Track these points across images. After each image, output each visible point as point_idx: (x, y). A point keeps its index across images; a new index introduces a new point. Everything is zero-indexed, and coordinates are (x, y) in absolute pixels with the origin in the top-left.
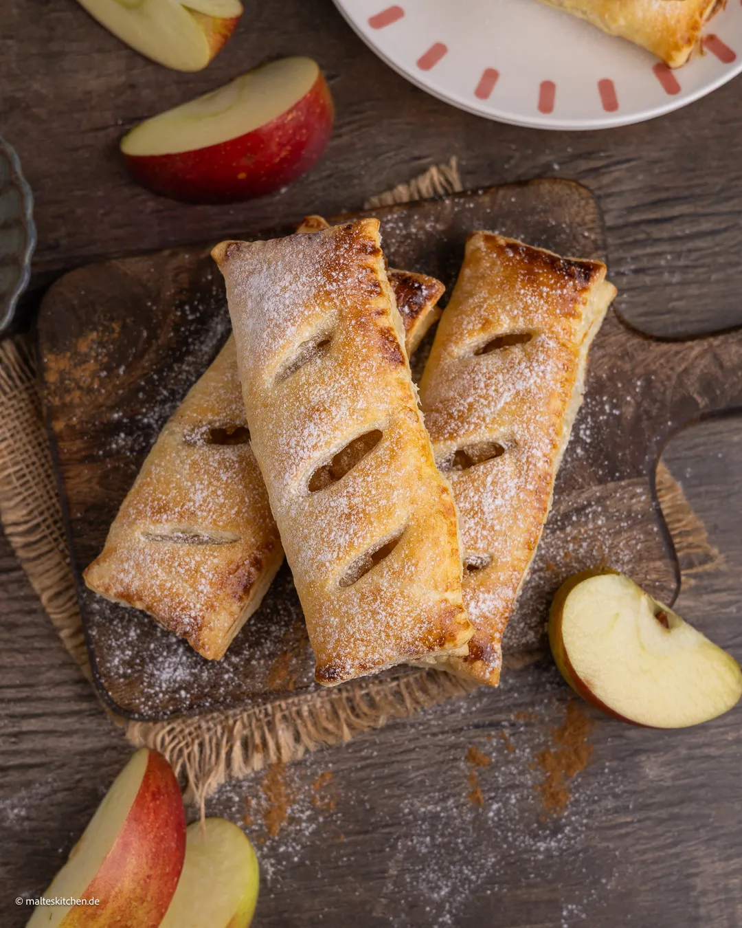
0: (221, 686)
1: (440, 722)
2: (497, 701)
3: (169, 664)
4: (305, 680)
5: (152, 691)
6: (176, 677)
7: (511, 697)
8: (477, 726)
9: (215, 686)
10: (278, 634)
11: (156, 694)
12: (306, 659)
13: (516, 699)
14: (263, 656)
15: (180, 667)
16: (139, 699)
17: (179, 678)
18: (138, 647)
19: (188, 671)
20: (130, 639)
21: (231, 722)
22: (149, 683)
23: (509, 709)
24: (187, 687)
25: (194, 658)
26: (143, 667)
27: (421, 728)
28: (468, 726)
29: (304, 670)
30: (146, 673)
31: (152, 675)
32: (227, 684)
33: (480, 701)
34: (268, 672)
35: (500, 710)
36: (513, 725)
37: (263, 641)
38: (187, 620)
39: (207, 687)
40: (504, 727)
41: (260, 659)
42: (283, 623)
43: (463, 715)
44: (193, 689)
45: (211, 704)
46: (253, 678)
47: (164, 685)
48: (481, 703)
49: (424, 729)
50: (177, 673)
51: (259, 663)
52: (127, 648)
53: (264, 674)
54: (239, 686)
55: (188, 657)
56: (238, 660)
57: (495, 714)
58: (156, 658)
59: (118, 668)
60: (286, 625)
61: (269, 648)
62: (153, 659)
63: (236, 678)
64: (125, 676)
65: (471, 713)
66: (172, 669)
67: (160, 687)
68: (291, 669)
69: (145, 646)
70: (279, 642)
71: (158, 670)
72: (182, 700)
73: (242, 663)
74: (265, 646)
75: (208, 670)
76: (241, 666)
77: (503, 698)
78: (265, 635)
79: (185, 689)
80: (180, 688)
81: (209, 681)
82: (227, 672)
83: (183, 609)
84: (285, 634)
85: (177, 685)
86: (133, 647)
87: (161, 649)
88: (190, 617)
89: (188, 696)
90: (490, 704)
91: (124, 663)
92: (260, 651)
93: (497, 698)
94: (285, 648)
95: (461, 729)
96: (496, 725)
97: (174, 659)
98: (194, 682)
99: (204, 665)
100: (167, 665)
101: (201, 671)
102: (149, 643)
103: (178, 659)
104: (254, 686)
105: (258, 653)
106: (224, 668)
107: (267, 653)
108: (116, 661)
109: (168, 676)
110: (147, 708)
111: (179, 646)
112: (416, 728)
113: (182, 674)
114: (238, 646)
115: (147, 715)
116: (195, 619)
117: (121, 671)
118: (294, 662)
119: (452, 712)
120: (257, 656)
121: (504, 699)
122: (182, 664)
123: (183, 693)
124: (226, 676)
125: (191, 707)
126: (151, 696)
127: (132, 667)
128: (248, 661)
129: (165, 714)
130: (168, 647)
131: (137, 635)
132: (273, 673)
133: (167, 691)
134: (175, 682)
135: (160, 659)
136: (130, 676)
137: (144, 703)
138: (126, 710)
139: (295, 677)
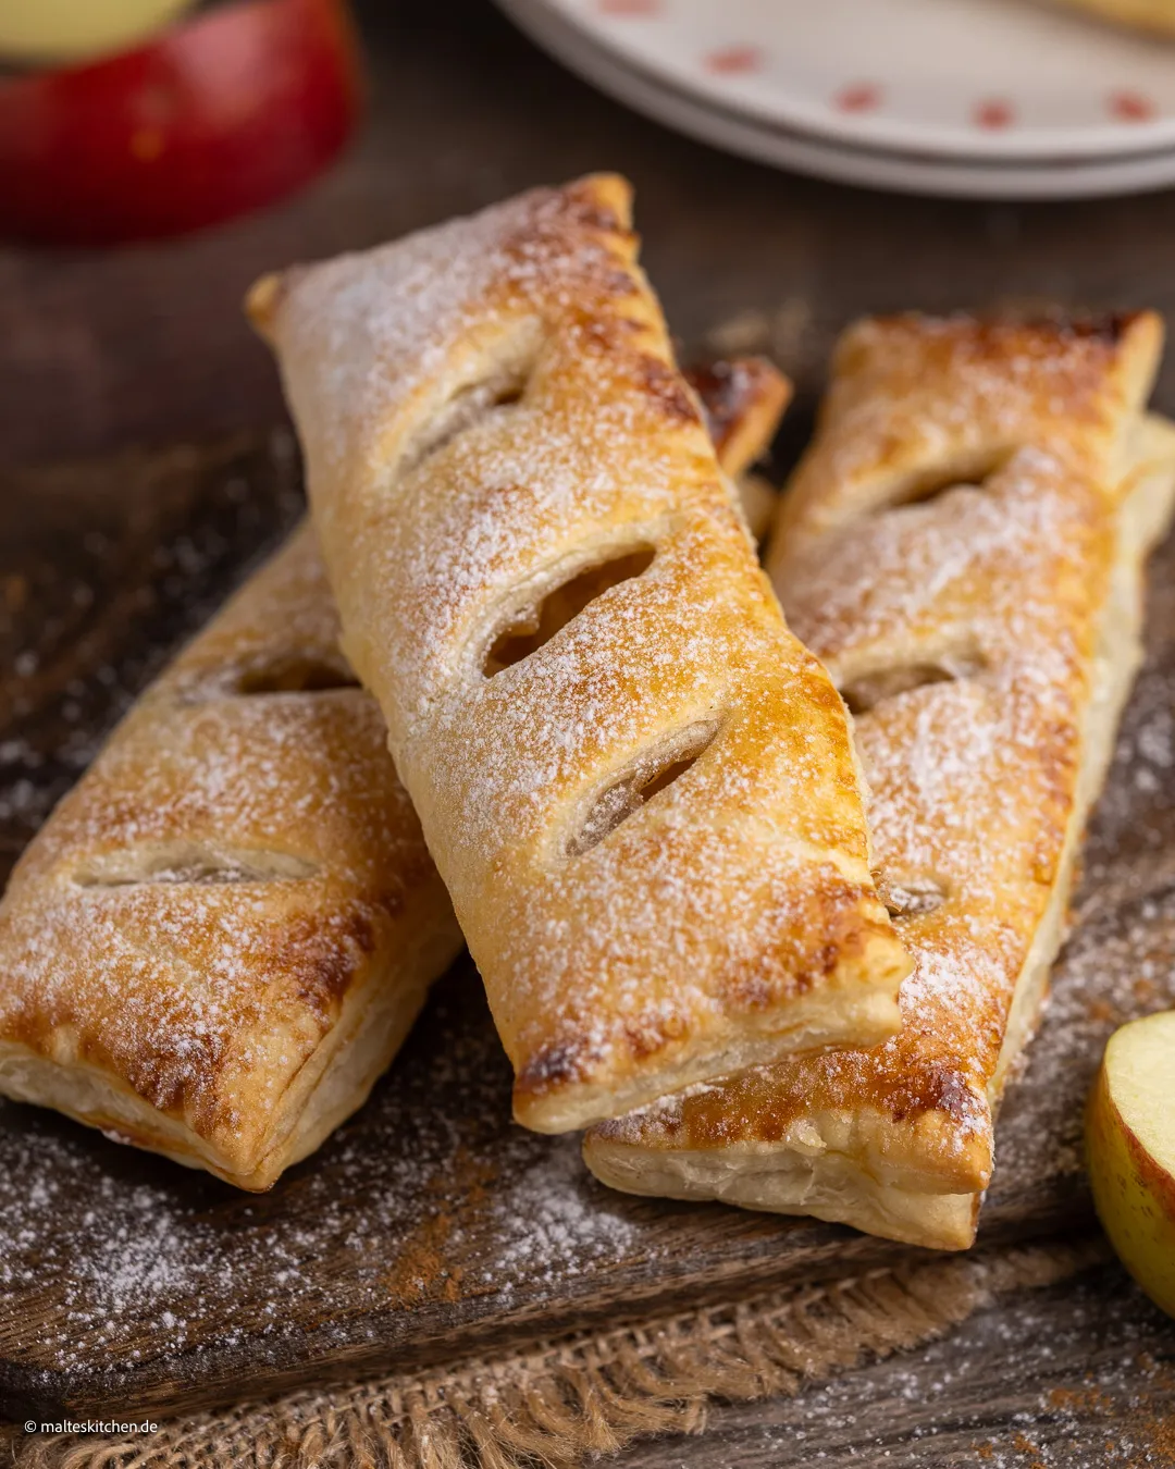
0: (267, 1298)
1: (852, 1419)
2: (997, 1368)
3: (132, 1256)
4: (488, 1277)
5: (88, 1318)
6: (152, 1283)
7: (1034, 1358)
8: (949, 1427)
9: (251, 1301)
10: (416, 1180)
11: (98, 1324)
12: (489, 1230)
13: (1048, 1360)
14: (378, 1229)
15: (160, 1259)
16: (52, 1336)
17: (158, 1286)
18: (54, 1223)
19: (182, 1269)
20: (33, 1205)
21: (293, 1432)
22: (81, 1297)
23: (1032, 1384)
24: (180, 1303)
25: (198, 1241)
26: (65, 1264)
27: (800, 1435)
28: (927, 1426)
29: (485, 1254)
30: (71, 1277)
31: (89, 1281)
32: (284, 1294)
33: (954, 1370)
34: (389, 1264)
35: (1008, 1389)
36: (1045, 1420)
37: (376, 1195)
38: (184, 1045)
39: (230, 1303)
40: (1020, 1425)
41: (367, 1235)
42: (426, 1155)
43: (909, 1402)
44: (195, 1308)
45: (242, 1343)
46: (352, 1277)
47: (119, 1305)
48: (954, 1375)
49: (809, 1439)
50: (153, 1275)
51: (367, 1245)
52: (24, 1225)
53: (382, 1266)
54: (317, 1296)
55: (182, 1239)
56: (312, 1239)
57: (995, 1396)
58: (100, 1245)
60: (436, 1158)
61: (390, 1212)
62: (89, 1245)
63: (308, 1280)
64: (16, 1286)
65: (931, 1397)
66: (141, 1266)
67: (110, 1306)
68: (450, 1254)
69: (72, 1218)
70: (417, 1196)
71: (105, 1269)
72: (165, 1334)
73: (323, 1245)
74: (381, 1205)
75: (233, 1265)
76: (321, 1252)
77: (1011, 1359)
78: (380, 1183)
79: (174, 1309)
80: (162, 1307)
81: (237, 1290)
82: (285, 1266)
84: (431, 1180)
85: (153, 1301)
86: (40, 1223)
87: (112, 1224)
89: (183, 1324)
90: (980, 1377)
91: (16, 1258)
92: (370, 1219)
93: (998, 1361)
94: (433, 1210)
95: (909, 1435)
96: (1003, 1421)
97: (147, 1244)
98: (198, 1294)
99: (222, 1254)
100: (126, 1257)
101: (217, 1265)
102: (84, 1212)
103: (157, 1243)
104: (354, 1296)
105: (364, 1222)
106: (275, 1258)
107: (387, 1220)
109: (131, 1280)
110: (73, 1356)
111: (159, 1214)
112: (788, 1437)
113: (166, 1276)
114: (312, 1209)
115: (74, 1373)
116: (207, 1040)
117: (7, 1277)
118: (458, 1237)
119: (882, 1396)
120: (360, 1229)
121: (1017, 1364)
122: (165, 1255)
123: (169, 1318)
124: (282, 1277)
125: (189, 1349)
126: (84, 1328)
127: (36, 1267)
128: (338, 1241)
129: (121, 1369)
130: (132, 1219)
131: (52, 1196)
132: (404, 1263)
133: (126, 1317)
134: (147, 1294)
135: (110, 1246)
136: (30, 1285)
137: (66, 1345)
138: (17, 1366)
139: (460, 1272)
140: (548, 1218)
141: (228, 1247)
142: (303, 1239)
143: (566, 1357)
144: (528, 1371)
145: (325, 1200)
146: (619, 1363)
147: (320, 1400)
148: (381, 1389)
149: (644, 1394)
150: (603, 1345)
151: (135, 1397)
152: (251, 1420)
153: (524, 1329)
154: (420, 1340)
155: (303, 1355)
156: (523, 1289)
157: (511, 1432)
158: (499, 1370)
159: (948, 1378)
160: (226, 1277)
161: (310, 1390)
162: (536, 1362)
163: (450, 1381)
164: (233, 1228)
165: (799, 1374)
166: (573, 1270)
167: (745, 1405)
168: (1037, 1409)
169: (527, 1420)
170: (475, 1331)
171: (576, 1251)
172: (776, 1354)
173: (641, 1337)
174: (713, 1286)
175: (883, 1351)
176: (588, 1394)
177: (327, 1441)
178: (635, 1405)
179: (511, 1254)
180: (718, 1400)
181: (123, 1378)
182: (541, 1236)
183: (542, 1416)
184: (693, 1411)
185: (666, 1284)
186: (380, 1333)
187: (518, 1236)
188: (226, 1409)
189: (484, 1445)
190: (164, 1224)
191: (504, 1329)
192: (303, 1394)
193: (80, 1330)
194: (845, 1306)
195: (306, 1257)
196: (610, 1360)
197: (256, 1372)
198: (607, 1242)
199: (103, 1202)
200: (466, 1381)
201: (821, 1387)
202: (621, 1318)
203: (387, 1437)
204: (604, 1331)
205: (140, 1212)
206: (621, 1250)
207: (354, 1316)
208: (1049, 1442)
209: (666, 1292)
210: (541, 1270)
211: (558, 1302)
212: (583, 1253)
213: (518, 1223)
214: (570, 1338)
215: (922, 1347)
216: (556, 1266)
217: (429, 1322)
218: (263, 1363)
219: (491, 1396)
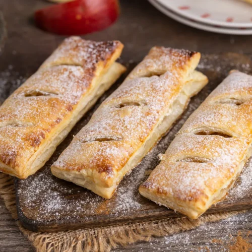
0: (74, 212)
4: (114, 211)
5: (43, 212)
8: (194, 244)
9: (72, 212)
11: (45, 214)
12: (115, 203)
14: (96, 202)
16: (37, 215)
17: (56, 208)
18: (39, 196)
19: (61, 206)
20: (36, 193)
24: (60, 211)
26: (40, 203)
30: (41, 205)
31: (44, 207)
32: (78, 211)
36: (211, 244)
38: (10, 153)
39: (68, 212)
40: (207, 245)
44: (62, 212)
46: (90, 209)
47: (49, 211)
50: (55, 206)
51: (93, 204)
52: (34, 196)
53: (96, 208)
54: (84, 212)
55: (61, 201)
56: (84, 202)
58: (47, 201)
59: (29, 203)
62: (45, 200)
63: (82, 209)
64: (31, 206)
66: (53, 205)
67: (47, 211)
69: (43, 196)
71: (47, 205)
72: (56, 216)
73: (86, 204)
79: (58, 212)
80: (56, 212)
81: (70, 210)
82: (78, 206)
83: (9, 148)
86: (37, 196)
87: (49, 197)
88: (12, 151)
89: (59, 215)
90: (200, 236)
91: (32, 202)
97: (55, 201)
98: (63, 210)
99: (68, 204)
100: (51, 203)
101: (67, 206)
102: (45, 195)
103: (57, 201)
104: (90, 212)
108: (28, 201)
109: (51, 207)
113: (58, 207)
115: (39, 221)
117: (30, 205)
118: (109, 204)
122: (58, 203)
123: (57, 214)
124: (78, 208)
125: (60, 219)
126: (42, 214)
127: (35, 203)
128: (88, 203)
129: (48, 221)
130: (53, 197)
131: (40, 192)
132: (99, 208)
133: (50, 213)
134: (54, 209)
135: (49, 201)
136: (34, 206)
137: (39, 217)
138: (30, 219)
139: (109, 210)
140: (126, 202)
141: (69, 202)
142: (82, 202)
143: (127, 227)
144: (120, 229)
145: (87, 196)
146: (136, 229)
147: (83, 231)
148: (94, 230)
149: (140, 234)
150: (134, 226)
151: (50, 227)
152: (70, 233)
153: (120, 221)
154: (101, 221)
155: (80, 222)
156: (120, 213)
157: (115, 238)
158: (115, 228)
159: (195, 236)
160: (68, 208)
161: (82, 229)
162: (122, 228)
163: (106, 229)
164: (70, 199)
165: (168, 233)
166: (129, 211)
167: (158, 237)
168: (210, 242)
169: (119, 236)
170: (111, 220)
171: (130, 208)
172: (164, 229)
173: (141, 225)
174: (154, 216)
175: (184, 230)
176: (130, 233)
177: (83, 237)
178: (138, 235)
179: (118, 207)
180: (153, 236)
181: (48, 223)
182: (124, 205)
183: (121, 236)
184: (148, 238)
185: (145, 215)
186: (94, 219)
187: (120, 204)
188: (67, 231)
189: (110, 240)
190: (59, 198)
191: (116, 220)
192: (80, 230)
193: (41, 214)
194: (178, 222)
195: (82, 205)
196: (135, 228)
197: (71, 224)
198: (136, 207)
199: (48, 194)
200: (109, 230)
201: (172, 236)
202: (137, 221)
203: (94, 237)
204: (135, 223)
205: (54, 196)
206: (138, 208)
207: (89, 216)
208: (211, 248)
209: (145, 216)
210: (123, 210)
211: (126, 216)
212: (131, 208)
213: (120, 202)
214: (128, 224)
215: (191, 230)
216: (126, 210)
217: (103, 218)
218: (73, 223)
219: (113, 232)
